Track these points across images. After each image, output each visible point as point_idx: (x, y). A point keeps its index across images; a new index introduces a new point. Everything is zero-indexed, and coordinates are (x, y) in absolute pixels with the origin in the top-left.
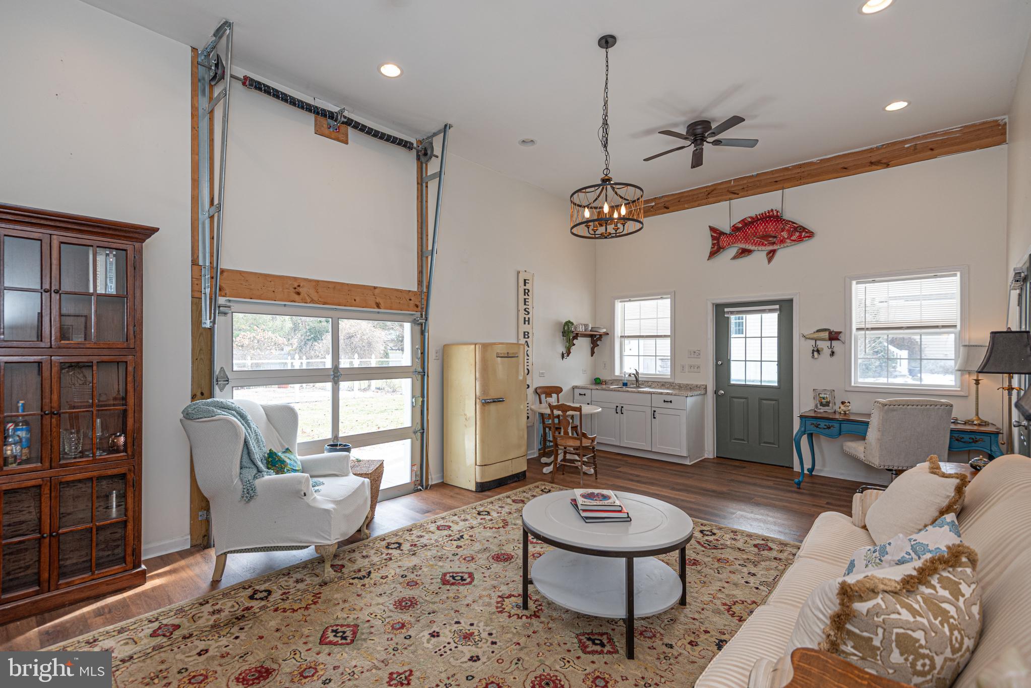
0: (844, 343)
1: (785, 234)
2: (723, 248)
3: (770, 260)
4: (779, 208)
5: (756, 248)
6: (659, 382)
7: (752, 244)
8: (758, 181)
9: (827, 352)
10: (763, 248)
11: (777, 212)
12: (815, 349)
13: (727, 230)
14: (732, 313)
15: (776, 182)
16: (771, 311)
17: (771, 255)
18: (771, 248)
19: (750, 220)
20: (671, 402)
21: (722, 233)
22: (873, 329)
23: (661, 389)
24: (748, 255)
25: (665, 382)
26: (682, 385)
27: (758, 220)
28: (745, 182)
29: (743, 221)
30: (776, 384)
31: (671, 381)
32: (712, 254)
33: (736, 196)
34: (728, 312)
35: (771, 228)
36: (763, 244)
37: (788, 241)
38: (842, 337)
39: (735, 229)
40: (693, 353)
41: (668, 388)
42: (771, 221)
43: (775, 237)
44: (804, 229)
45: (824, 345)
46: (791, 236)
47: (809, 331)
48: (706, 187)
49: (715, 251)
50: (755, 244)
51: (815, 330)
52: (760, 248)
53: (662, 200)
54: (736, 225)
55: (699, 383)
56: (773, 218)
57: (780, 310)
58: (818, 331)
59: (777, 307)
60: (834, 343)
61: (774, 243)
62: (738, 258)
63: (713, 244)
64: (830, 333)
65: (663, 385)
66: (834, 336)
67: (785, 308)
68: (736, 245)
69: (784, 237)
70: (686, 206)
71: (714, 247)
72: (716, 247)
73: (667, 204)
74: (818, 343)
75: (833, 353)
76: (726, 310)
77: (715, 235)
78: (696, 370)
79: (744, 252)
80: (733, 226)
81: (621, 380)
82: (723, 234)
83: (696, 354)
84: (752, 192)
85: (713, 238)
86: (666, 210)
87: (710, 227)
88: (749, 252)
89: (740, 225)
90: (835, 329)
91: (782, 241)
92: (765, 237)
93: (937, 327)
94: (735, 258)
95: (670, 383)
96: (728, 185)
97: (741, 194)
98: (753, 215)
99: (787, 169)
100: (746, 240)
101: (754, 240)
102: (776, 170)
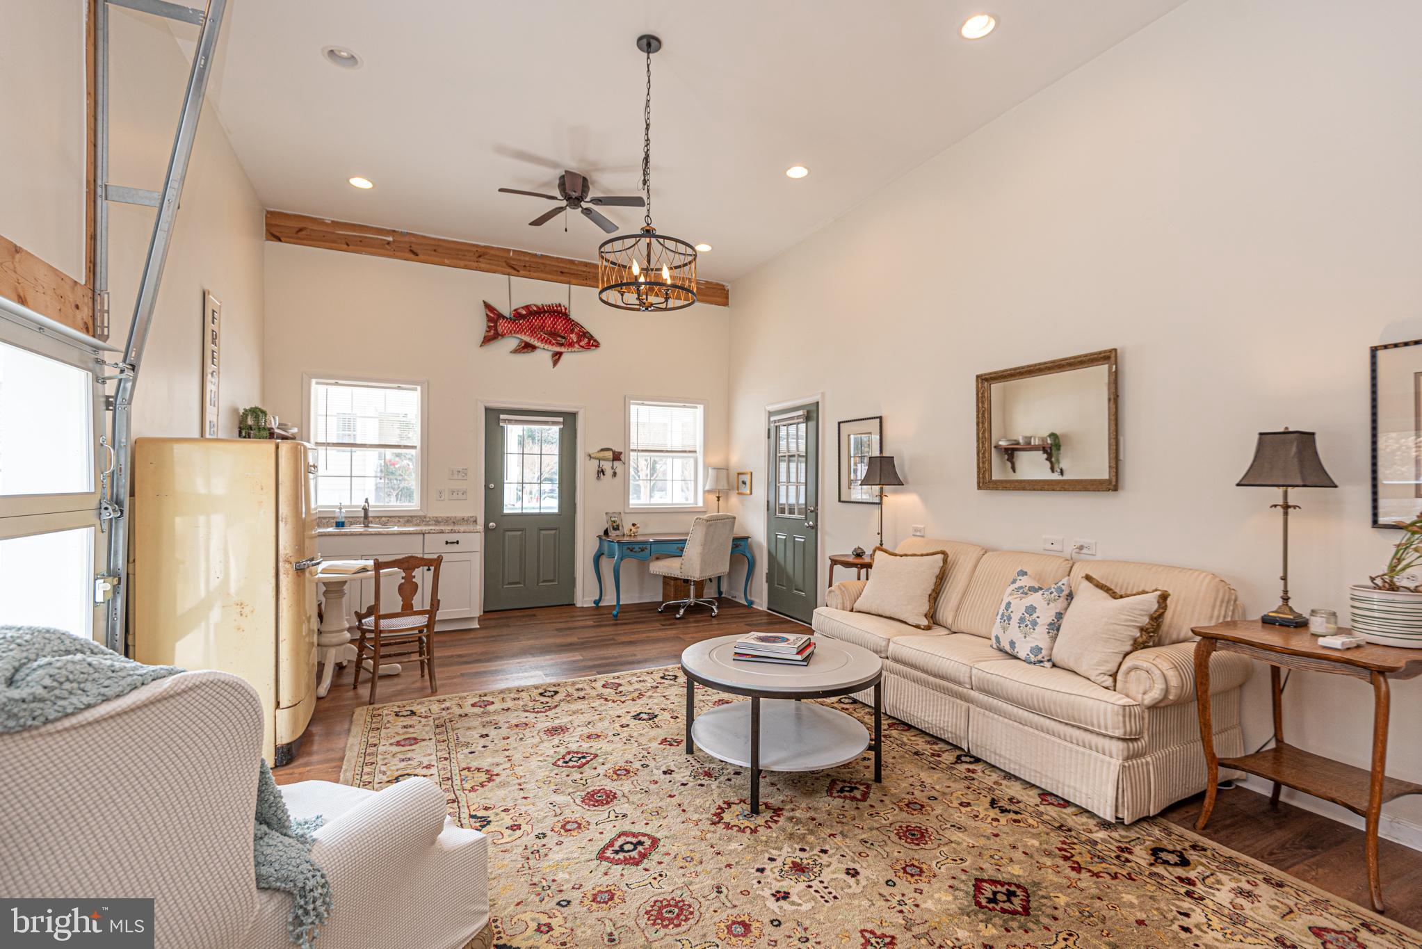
0: (624, 464)
1: (574, 337)
2: (503, 336)
3: (555, 363)
4: (565, 302)
5: (542, 346)
6: (400, 517)
7: (538, 339)
8: (543, 264)
9: (609, 472)
10: (550, 347)
11: (566, 309)
12: (600, 470)
13: (506, 312)
14: (510, 421)
15: (562, 272)
16: (554, 423)
17: (557, 357)
18: (558, 349)
19: (535, 309)
20: (457, 542)
21: (500, 316)
22: (643, 451)
23: (405, 526)
24: (532, 351)
25: (411, 517)
26: (440, 519)
27: (545, 312)
28: (527, 259)
29: (527, 307)
30: (556, 511)
31: (421, 513)
32: (487, 340)
33: (515, 272)
34: (505, 420)
35: (560, 325)
36: (550, 342)
37: (576, 345)
38: (622, 457)
39: (518, 315)
40: (455, 472)
41: (417, 525)
42: (560, 318)
43: (564, 338)
44: (591, 337)
45: (607, 466)
46: (581, 341)
47: (593, 450)
48: (477, 246)
49: (492, 336)
50: (542, 340)
51: (599, 449)
52: (546, 347)
53: (406, 239)
54: (519, 311)
55: (467, 514)
56: (558, 313)
57: (564, 423)
58: (602, 450)
59: (561, 419)
60: (616, 464)
61: (562, 345)
62: (520, 352)
63: (489, 327)
64: (614, 453)
65: (408, 521)
66: (617, 457)
67: (569, 420)
68: (519, 336)
69: (573, 341)
70: (446, 261)
71: (489, 331)
72: (492, 332)
73: (414, 248)
74: (602, 463)
75: (615, 474)
76: (502, 417)
77: (492, 315)
78: (460, 496)
79: (527, 347)
80: (515, 310)
81: (334, 518)
82: (504, 317)
83: (463, 473)
84: (535, 274)
85: (489, 319)
86: (412, 256)
87: (484, 302)
88: (534, 348)
89: (524, 312)
90: (617, 449)
91: (571, 345)
92: (554, 334)
93: (685, 452)
94: (516, 351)
95: (420, 517)
96: (506, 255)
97: (522, 272)
98: (539, 304)
99: (572, 262)
100: (532, 331)
101: (541, 336)
102: (562, 259)
